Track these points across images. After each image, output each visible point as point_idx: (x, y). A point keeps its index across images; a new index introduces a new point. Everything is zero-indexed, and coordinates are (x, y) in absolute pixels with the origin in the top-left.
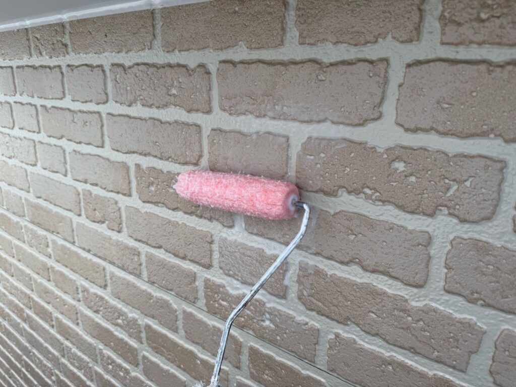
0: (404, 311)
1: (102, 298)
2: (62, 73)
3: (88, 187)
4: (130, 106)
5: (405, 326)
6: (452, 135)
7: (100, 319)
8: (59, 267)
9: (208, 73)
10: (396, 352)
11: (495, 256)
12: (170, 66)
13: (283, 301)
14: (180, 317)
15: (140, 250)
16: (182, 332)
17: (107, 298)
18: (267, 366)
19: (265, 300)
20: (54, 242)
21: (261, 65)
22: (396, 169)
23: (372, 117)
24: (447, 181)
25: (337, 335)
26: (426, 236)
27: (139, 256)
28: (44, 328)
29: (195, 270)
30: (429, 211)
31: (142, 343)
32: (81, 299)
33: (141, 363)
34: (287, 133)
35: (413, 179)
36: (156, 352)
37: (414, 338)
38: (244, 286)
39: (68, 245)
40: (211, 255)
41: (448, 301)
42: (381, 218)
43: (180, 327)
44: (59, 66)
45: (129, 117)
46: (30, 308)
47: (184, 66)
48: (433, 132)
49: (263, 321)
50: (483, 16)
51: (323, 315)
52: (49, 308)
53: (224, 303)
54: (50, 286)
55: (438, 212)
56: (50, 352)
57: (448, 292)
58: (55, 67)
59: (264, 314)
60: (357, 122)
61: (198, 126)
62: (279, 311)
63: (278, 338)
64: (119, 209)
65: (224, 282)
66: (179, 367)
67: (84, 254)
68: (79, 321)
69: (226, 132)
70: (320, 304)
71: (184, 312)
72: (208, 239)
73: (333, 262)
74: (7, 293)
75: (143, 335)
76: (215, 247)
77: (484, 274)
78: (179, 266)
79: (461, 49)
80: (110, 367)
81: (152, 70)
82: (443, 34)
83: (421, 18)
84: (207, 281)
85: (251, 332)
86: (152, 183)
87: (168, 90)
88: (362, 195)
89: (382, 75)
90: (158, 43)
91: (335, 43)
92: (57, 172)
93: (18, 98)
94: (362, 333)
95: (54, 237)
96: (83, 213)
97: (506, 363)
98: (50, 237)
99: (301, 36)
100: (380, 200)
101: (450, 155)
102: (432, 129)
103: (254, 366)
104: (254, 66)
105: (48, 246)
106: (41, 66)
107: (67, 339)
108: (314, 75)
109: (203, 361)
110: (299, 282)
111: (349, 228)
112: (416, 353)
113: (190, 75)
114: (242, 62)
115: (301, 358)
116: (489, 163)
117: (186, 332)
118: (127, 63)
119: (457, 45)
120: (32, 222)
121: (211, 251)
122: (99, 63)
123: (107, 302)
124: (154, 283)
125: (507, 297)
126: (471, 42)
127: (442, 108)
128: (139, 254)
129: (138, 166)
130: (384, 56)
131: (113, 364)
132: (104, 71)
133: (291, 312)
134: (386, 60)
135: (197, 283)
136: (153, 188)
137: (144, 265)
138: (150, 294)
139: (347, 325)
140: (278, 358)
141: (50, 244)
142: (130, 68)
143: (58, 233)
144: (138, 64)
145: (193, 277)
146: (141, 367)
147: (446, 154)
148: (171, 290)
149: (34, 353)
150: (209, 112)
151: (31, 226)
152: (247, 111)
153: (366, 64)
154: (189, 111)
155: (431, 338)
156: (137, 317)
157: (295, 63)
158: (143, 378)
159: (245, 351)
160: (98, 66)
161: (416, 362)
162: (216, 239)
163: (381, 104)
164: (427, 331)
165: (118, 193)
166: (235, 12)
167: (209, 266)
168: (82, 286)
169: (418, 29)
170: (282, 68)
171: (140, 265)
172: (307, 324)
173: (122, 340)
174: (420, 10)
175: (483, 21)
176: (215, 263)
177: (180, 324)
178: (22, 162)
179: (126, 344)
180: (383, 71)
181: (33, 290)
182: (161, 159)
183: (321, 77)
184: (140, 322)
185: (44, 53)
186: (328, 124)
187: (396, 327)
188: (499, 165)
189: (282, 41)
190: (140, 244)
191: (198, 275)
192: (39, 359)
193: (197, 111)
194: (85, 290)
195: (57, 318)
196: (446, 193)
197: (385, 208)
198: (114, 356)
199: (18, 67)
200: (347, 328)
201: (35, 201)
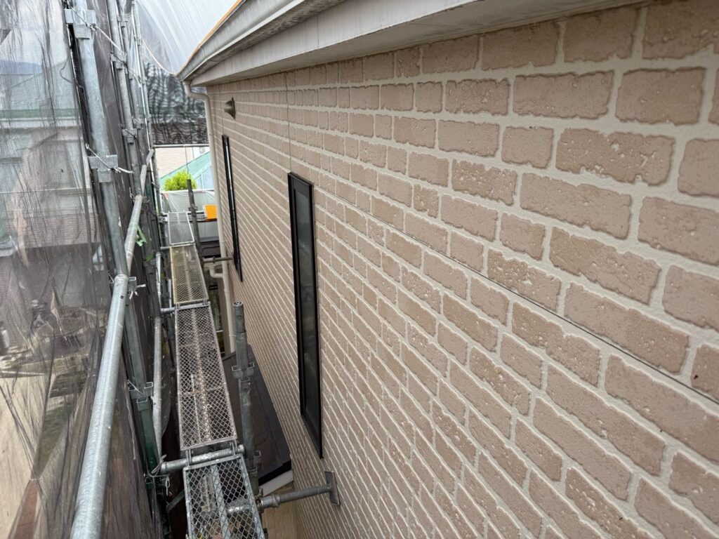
0: (613, 258)
1: (416, 276)
2: (413, 89)
3: (419, 182)
4: (455, 113)
5: (613, 271)
6: (646, 122)
7: (412, 296)
8: (389, 254)
9: (509, 85)
10: (607, 294)
11: (666, 209)
12: (485, 81)
13: (539, 262)
14: (469, 285)
15: (448, 231)
16: (469, 298)
17: (419, 276)
18: (524, 318)
19: (527, 263)
20: (388, 231)
21: (541, 77)
22: (614, 149)
23: (602, 112)
24: (642, 156)
25: (572, 285)
26: (628, 198)
27: (447, 236)
28: (369, 311)
29: (483, 244)
30: (631, 179)
31: (439, 313)
32: (401, 280)
33: (437, 332)
34: (551, 127)
35: (623, 156)
36: (449, 320)
37: (618, 280)
38: (516, 253)
39: (398, 233)
40: (495, 229)
41: (640, 248)
42: (604, 187)
43: (469, 294)
44: (412, 84)
45: (454, 121)
46: (361, 294)
47: (494, 81)
48: (635, 121)
49: (525, 280)
50: (665, 39)
51: (564, 270)
52: (376, 291)
53: (500, 269)
54: (380, 271)
55: (636, 179)
56: (370, 333)
57: (641, 240)
58: (409, 85)
59: (525, 275)
60: (593, 116)
61: (498, 125)
62: (535, 271)
63: (534, 293)
64: (438, 198)
65: (502, 251)
66: (464, 330)
67: (408, 239)
68: (397, 301)
69: (515, 128)
70: (562, 260)
71: (472, 279)
72: (495, 217)
73: (574, 226)
74: (345, 283)
75: (442, 306)
76: (499, 223)
77: (660, 224)
78: (473, 242)
79: (654, 61)
80: (414, 339)
81: (474, 84)
82: (644, 51)
83: (633, 42)
84: (490, 251)
85: (516, 291)
86: (462, 174)
87: (482, 99)
88: (594, 171)
89: (609, 82)
90: (479, 64)
91: (585, 60)
92: (399, 171)
93: (380, 112)
94: (588, 281)
95: (389, 228)
96: (412, 204)
97: (671, 292)
98: (386, 227)
99: (566, 56)
100: (604, 174)
101: (645, 137)
102: (635, 118)
103: (515, 320)
104: (536, 78)
105: (383, 236)
106: (399, 84)
107: (385, 319)
108: (571, 84)
109: (481, 321)
110: (552, 245)
111: (584, 197)
112: (620, 293)
113: (497, 87)
114: (529, 76)
115: (547, 309)
116: (665, 140)
117: (472, 297)
118: (458, 80)
119: (651, 59)
120: (375, 216)
121: (495, 226)
122: (438, 81)
123: (419, 279)
124: (454, 258)
125: (672, 240)
126: (659, 57)
127: (641, 104)
128: (446, 234)
129: (455, 161)
130: (611, 68)
131: (417, 336)
132: (442, 86)
133: (543, 270)
134: (612, 72)
135: (483, 255)
136: (462, 179)
137: (449, 243)
138: (450, 267)
139: (578, 276)
140: (532, 311)
141: (385, 235)
142: (460, 83)
143: (391, 223)
144: (465, 80)
145: (481, 249)
146: (436, 335)
147: (641, 136)
148: (465, 263)
149: (358, 337)
150: (506, 114)
151: (373, 219)
152: (529, 111)
153: (601, 74)
154: (493, 114)
155: (629, 278)
156: (439, 289)
157: (561, 75)
158: (437, 346)
159: (511, 308)
160: (438, 83)
161: (620, 301)
162: (500, 216)
163: (608, 102)
164: (625, 273)
165: (439, 184)
166: (529, 40)
167: (492, 240)
168: (404, 267)
169: (630, 49)
170: (552, 79)
171: (447, 243)
172: (552, 279)
173: (426, 312)
174: (632, 36)
175: (664, 42)
176: (498, 237)
177: (468, 291)
178: (374, 165)
179: (429, 315)
180: (610, 79)
181: (365, 277)
182: (471, 154)
183: (575, 85)
184: (441, 294)
185: (402, 74)
186: (577, 119)
187: (608, 273)
188: (670, 142)
189: (554, 60)
190: (448, 226)
191: (485, 248)
192: (360, 341)
193: (499, 113)
194: (405, 270)
195: (380, 300)
196: (641, 164)
197: (607, 179)
198: (418, 329)
199: (383, 86)
200: (579, 278)
201: (379, 197)
